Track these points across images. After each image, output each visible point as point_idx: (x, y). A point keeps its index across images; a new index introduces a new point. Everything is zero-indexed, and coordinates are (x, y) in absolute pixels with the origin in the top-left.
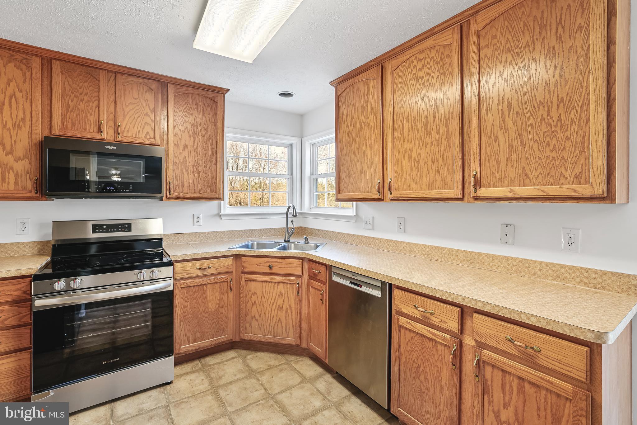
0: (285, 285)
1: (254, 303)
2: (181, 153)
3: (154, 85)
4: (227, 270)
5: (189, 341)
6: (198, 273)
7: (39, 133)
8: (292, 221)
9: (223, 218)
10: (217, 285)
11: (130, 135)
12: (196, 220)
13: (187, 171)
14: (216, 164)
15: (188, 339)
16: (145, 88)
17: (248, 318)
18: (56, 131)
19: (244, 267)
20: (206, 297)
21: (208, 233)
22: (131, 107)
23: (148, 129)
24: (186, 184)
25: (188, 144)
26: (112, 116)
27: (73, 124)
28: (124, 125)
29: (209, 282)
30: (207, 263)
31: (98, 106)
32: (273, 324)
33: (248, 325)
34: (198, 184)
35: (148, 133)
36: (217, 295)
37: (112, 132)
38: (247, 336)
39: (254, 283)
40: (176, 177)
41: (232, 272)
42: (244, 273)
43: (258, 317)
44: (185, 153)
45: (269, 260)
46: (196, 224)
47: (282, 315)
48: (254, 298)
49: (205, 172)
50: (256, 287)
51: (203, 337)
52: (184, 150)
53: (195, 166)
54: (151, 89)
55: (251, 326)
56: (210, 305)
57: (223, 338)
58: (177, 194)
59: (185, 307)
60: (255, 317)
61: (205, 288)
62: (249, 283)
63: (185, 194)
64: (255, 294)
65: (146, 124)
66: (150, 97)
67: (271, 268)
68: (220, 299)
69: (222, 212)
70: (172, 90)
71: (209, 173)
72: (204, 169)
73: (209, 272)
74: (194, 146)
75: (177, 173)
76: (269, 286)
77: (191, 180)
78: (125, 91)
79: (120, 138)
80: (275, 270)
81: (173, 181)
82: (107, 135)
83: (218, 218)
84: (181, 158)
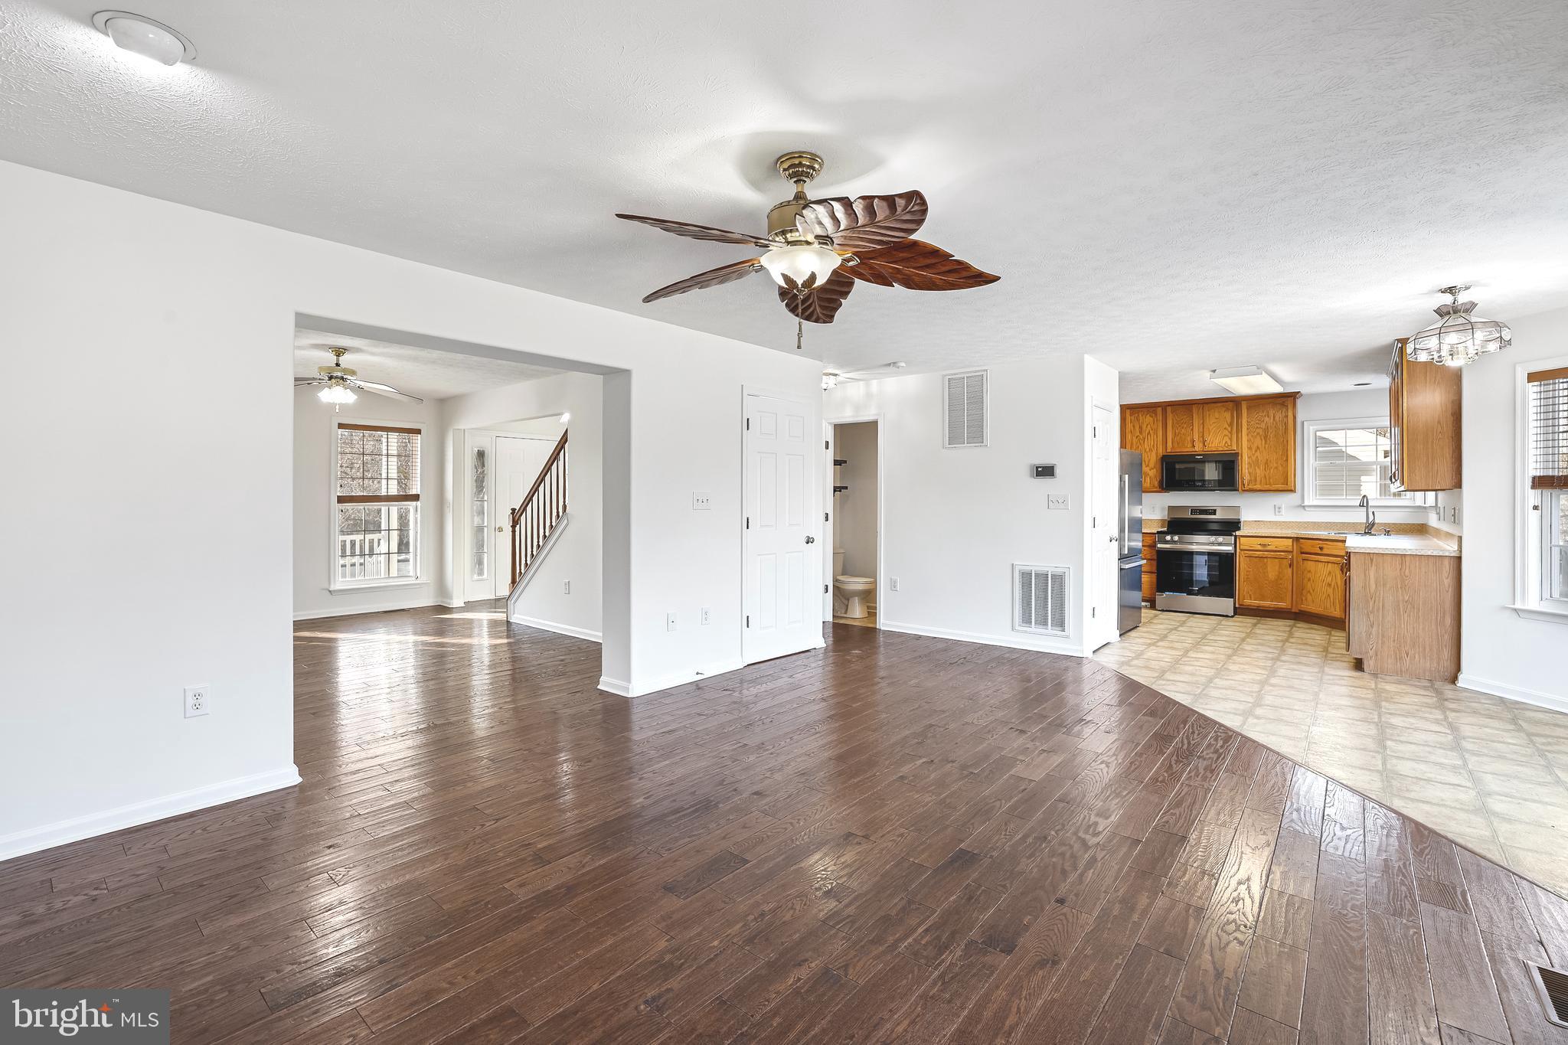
0: (1333, 565)
1: (1309, 580)
2: (1253, 455)
3: (1231, 405)
4: (1286, 549)
5: (1251, 597)
6: (1259, 548)
7: (1161, 452)
8: (1373, 513)
9: (1307, 509)
10: (1277, 560)
11: (1213, 445)
12: (1277, 510)
13: (1259, 468)
14: (1287, 460)
15: (1250, 595)
16: (1224, 409)
17: (1304, 592)
18: (1169, 450)
19: (1301, 548)
20: (1267, 567)
21: (1290, 522)
22: (1214, 425)
23: (1227, 439)
24: (1258, 479)
25: (1260, 446)
26: (1201, 434)
27: (1178, 444)
28: (1208, 439)
29: (1269, 556)
30: (1267, 541)
31: (1192, 429)
32: (1323, 598)
33: (1304, 598)
34: (1270, 478)
35: (1226, 442)
36: (1277, 568)
37: (1201, 445)
38: (1304, 607)
39: (1309, 562)
40: (1249, 473)
41: (1292, 552)
42: (1302, 553)
43: (1311, 591)
44: (1258, 453)
45: (1321, 542)
46: (1277, 513)
47: (1330, 591)
48: (1309, 575)
49: (1276, 468)
50: (1310, 565)
51: (1263, 598)
52: (1256, 451)
53: (1266, 463)
54: (1228, 409)
55: (1306, 599)
56: (1270, 576)
57: (1282, 605)
58: (1250, 487)
59: (1247, 571)
60: (1309, 592)
61: (1265, 560)
62: (1305, 562)
63: (1258, 487)
64: (1309, 571)
65: (1225, 435)
66: (1228, 415)
67: (1321, 548)
68: (1279, 573)
69: (1306, 503)
70: (1244, 406)
71: (1280, 468)
72: (1275, 465)
73: (1269, 548)
74: (1265, 447)
75: (1251, 471)
76: (1320, 565)
77: (1263, 475)
78: (1209, 415)
79: (1206, 449)
80: (1325, 551)
81: (1247, 478)
82: (1198, 448)
83: (1302, 510)
84: (1254, 458)
